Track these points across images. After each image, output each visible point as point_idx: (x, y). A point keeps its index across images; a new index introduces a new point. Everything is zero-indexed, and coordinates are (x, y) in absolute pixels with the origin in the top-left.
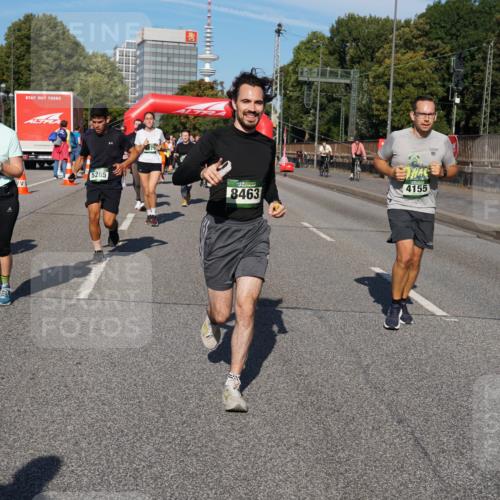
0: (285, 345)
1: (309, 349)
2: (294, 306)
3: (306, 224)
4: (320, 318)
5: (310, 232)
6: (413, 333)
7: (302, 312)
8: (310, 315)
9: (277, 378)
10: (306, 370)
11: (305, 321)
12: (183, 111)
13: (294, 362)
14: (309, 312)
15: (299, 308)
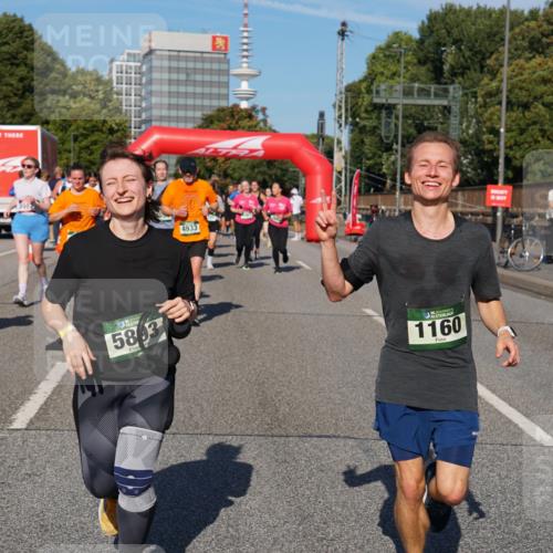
0: (308, 492)
1: (343, 498)
2: (331, 432)
3: (369, 312)
4: (366, 451)
5: (373, 322)
6: (504, 473)
7: (341, 442)
8: (352, 447)
9: (287, 544)
10: (333, 530)
11: (343, 455)
12: (202, 151)
13: (317, 518)
14: (351, 442)
15: (339, 437)
